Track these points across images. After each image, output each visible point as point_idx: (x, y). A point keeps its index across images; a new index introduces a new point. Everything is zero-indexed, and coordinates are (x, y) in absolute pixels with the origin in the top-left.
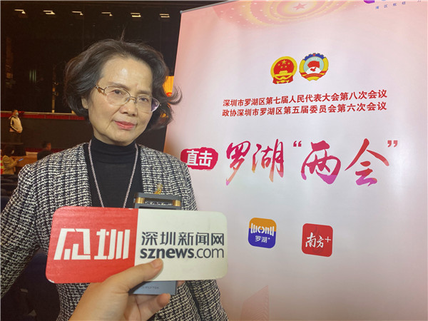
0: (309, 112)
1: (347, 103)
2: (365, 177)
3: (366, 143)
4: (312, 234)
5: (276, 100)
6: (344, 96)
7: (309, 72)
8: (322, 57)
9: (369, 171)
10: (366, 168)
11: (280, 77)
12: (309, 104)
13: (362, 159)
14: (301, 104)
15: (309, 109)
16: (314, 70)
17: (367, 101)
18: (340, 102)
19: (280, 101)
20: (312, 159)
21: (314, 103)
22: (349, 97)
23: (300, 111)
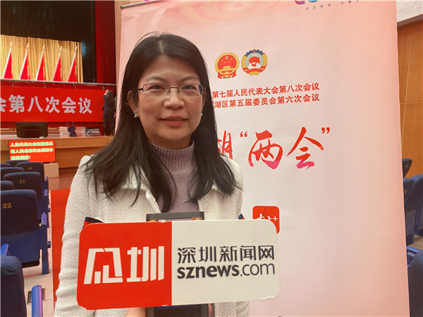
0: (253, 104)
1: (285, 95)
2: (304, 161)
3: (304, 130)
4: (261, 215)
5: (222, 94)
6: (283, 89)
7: (250, 67)
8: (261, 53)
9: (308, 156)
10: (304, 153)
11: (223, 72)
12: (252, 97)
13: (301, 145)
14: (244, 98)
15: (252, 101)
16: (255, 65)
17: (303, 93)
18: (279, 95)
19: (226, 94)
20: (257, 148)
21: (256, 96)
22: (287, 90)
23: (244, 104)
